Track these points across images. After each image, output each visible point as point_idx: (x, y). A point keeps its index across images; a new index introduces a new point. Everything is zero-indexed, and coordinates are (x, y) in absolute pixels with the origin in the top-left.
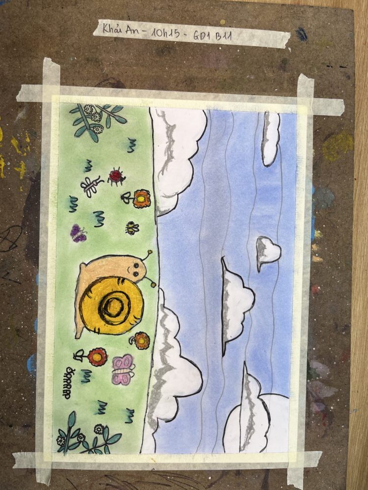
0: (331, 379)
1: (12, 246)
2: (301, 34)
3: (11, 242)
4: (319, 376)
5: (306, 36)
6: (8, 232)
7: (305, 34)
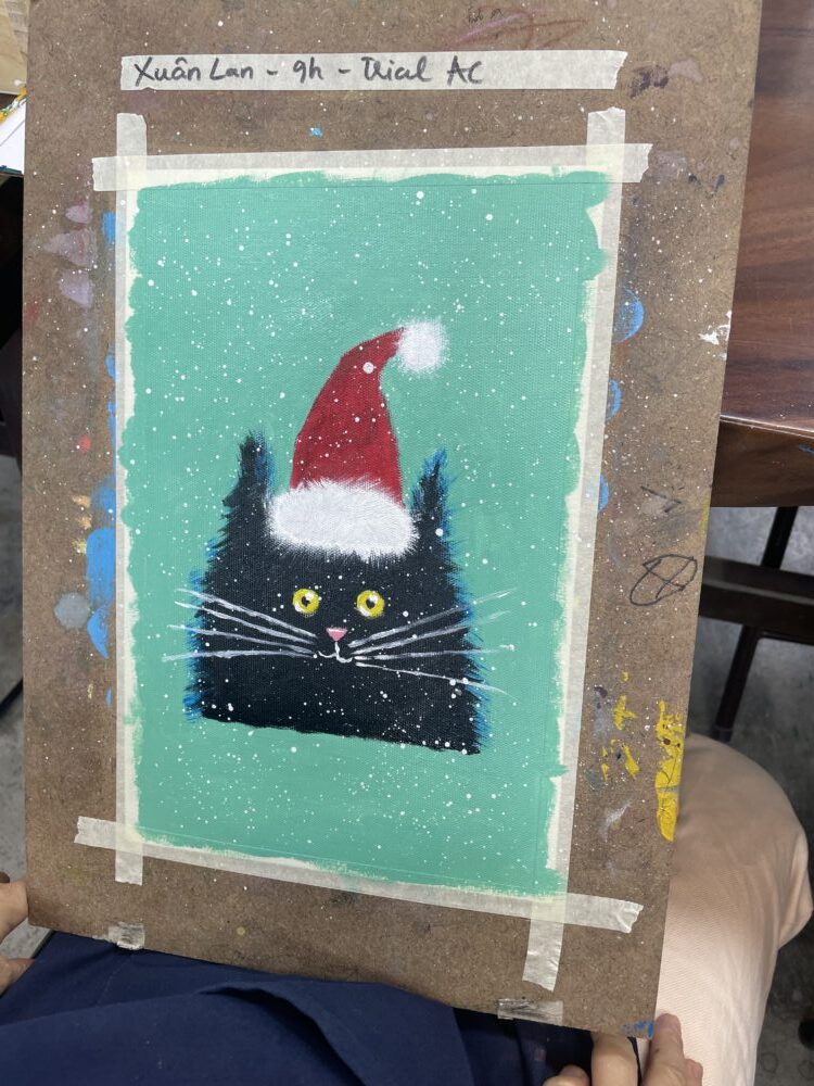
0: (56, 270)
1: (654, 566)
3: (655, 574)
6: (661, 595)
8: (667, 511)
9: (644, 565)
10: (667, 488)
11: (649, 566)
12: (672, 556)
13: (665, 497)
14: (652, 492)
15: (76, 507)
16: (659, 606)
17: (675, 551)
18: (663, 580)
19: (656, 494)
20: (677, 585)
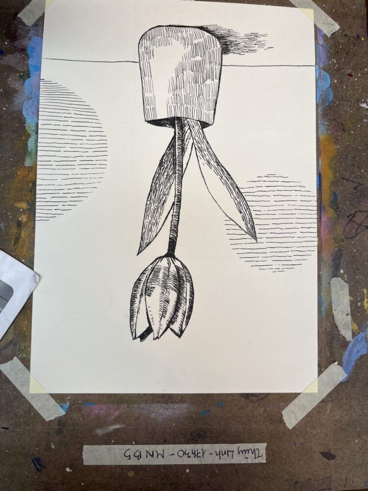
0: (6, 74)
1: (353, 217)
2: (40, 465)
3: (353, 222)
4: (21, 77)
5: (34, 463)
6: (357, 232)
7: (35, 465)
8: (355, 189)
9: (348, 217)
10: (354, 177)
11: (350, 218)
12: (360, 211)
13: (353, 182)
14: (347, 180)
15: (18, 209)
16: (357, 238)
17: (362, 209)
18: (358, 224)
19: (349, 180)
20: (365, 226)
